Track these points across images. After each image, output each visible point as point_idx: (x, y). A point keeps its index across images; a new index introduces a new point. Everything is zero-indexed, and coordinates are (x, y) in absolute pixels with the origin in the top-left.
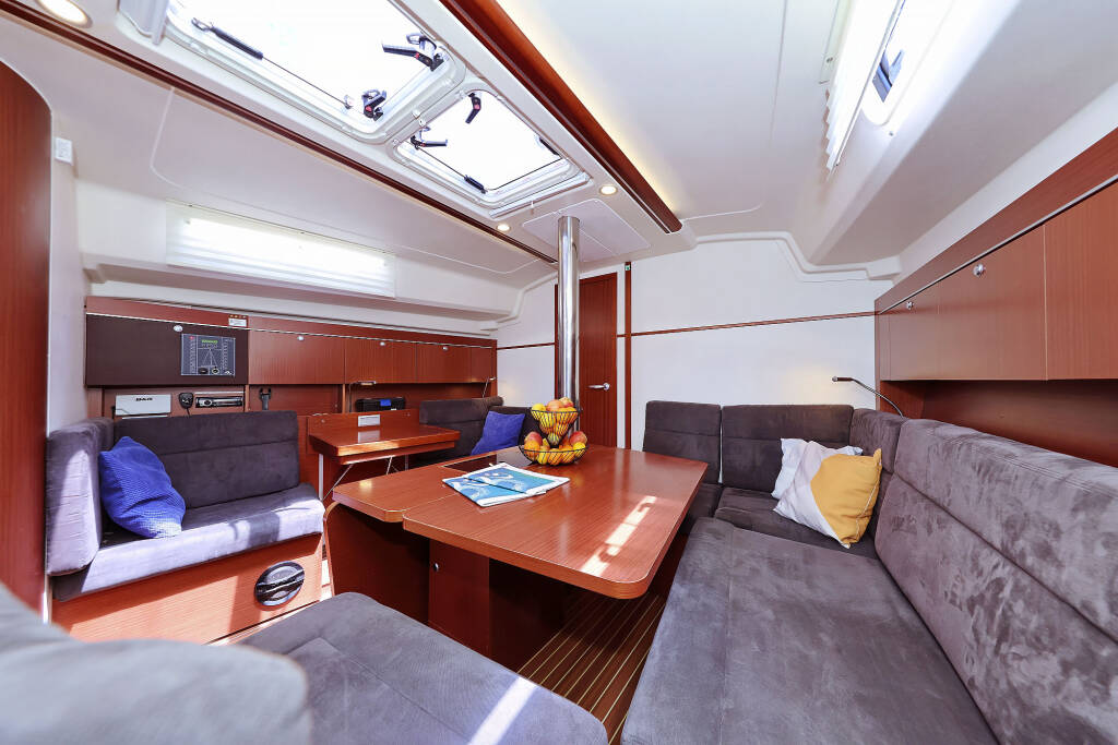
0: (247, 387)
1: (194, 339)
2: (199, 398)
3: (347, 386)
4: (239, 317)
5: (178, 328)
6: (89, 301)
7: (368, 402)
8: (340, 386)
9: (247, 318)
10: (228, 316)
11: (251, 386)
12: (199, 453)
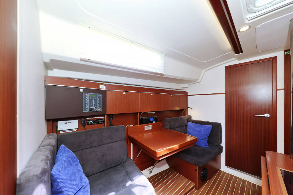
0: (106, 116)
1: (87, 95)
2: (88, 121)
3: (140, 113)
4: (103, 85)
5: (81, 90)
6: (47, 78)
7: (145, 119)
8: (138, 113)
9: (106, 85)
10: (99, 84)
11: (107, 115)
12: (91, 149)
